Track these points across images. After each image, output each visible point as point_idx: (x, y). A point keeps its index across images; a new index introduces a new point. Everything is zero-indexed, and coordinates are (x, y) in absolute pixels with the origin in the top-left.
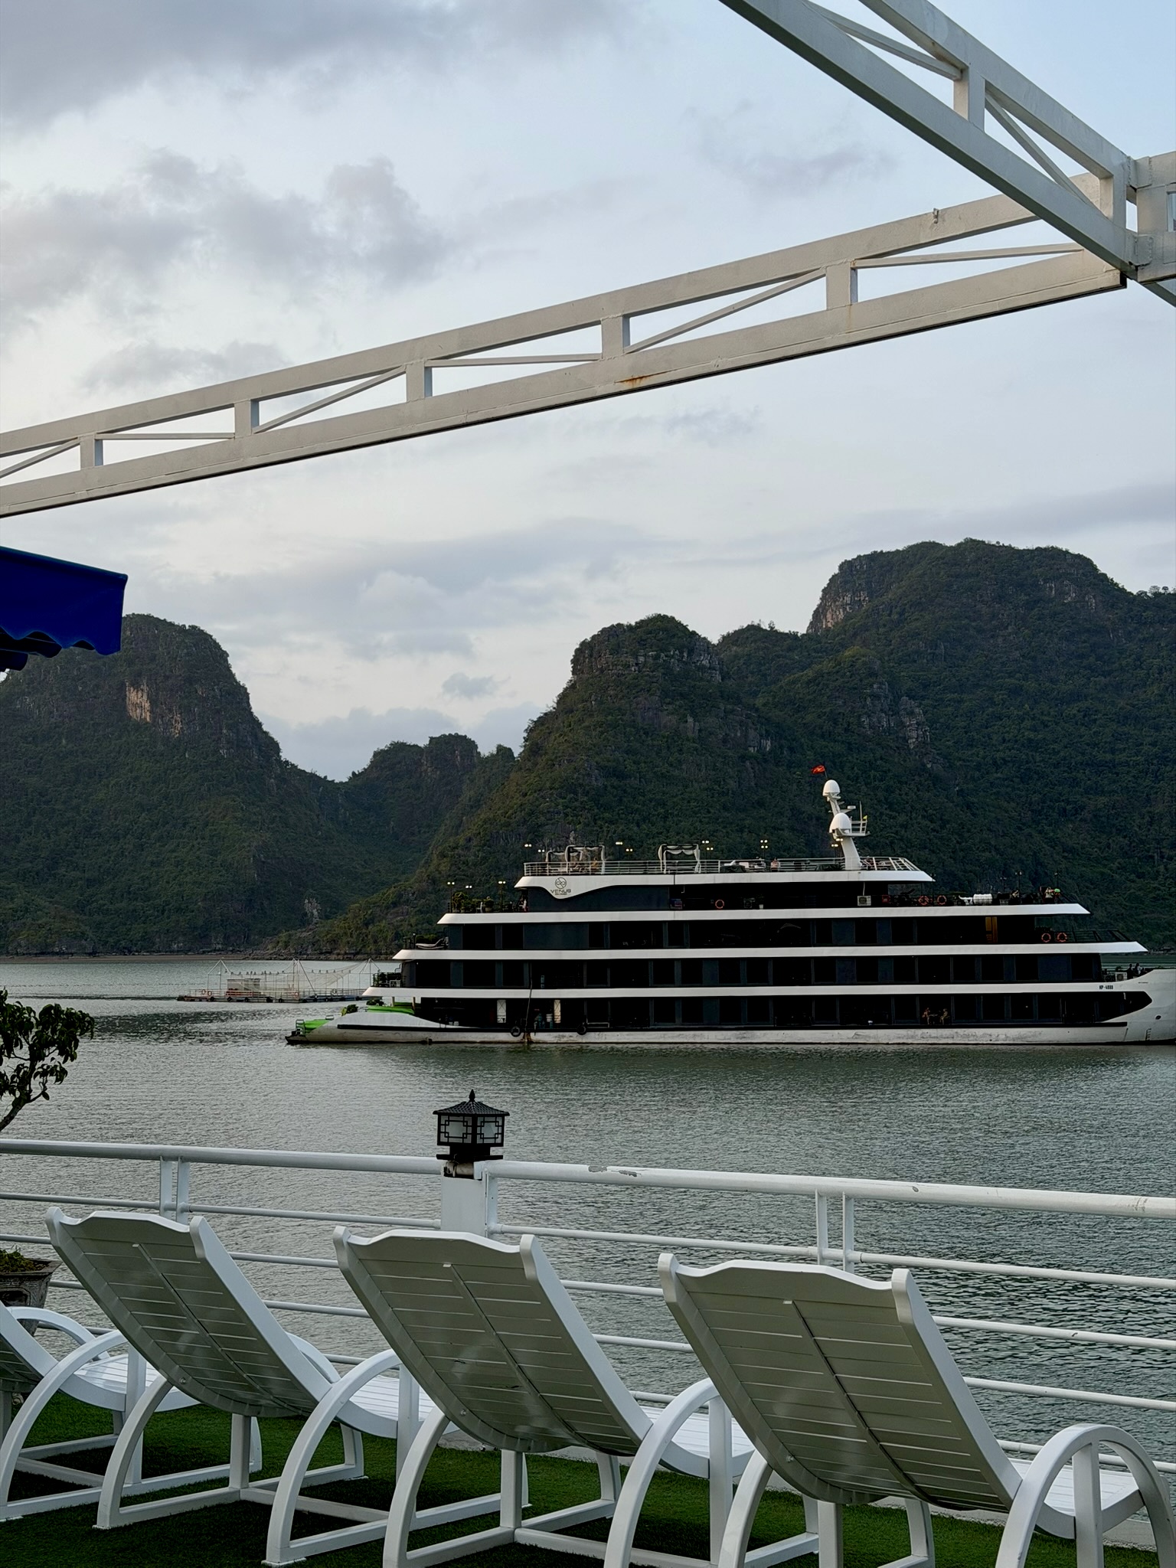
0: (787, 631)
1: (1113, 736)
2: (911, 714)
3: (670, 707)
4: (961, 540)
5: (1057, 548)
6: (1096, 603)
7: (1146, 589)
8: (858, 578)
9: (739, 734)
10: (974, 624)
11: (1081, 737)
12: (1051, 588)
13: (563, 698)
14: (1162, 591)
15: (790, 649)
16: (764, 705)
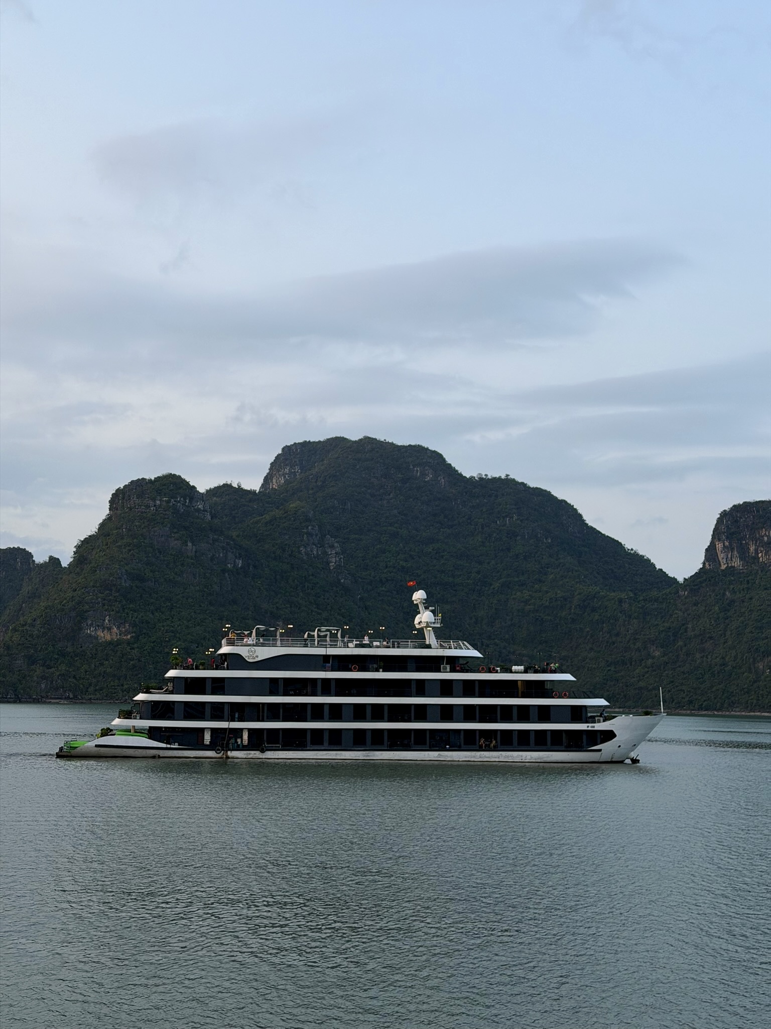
0: (249, 489)
1: (454, 566)
2: (332, 547)
3: (176, 535)
4: (361, 437)
5: (421, 446)
6: (444, 482)
7: (475, 475)
8: (294, 457)
9: (221, 555)
10: (369, 491)
11: (435, 566)
12: (417, 471)
13: (102, 526)
14: (484, 477)
15: (250, 501)
16: (238, 536)
